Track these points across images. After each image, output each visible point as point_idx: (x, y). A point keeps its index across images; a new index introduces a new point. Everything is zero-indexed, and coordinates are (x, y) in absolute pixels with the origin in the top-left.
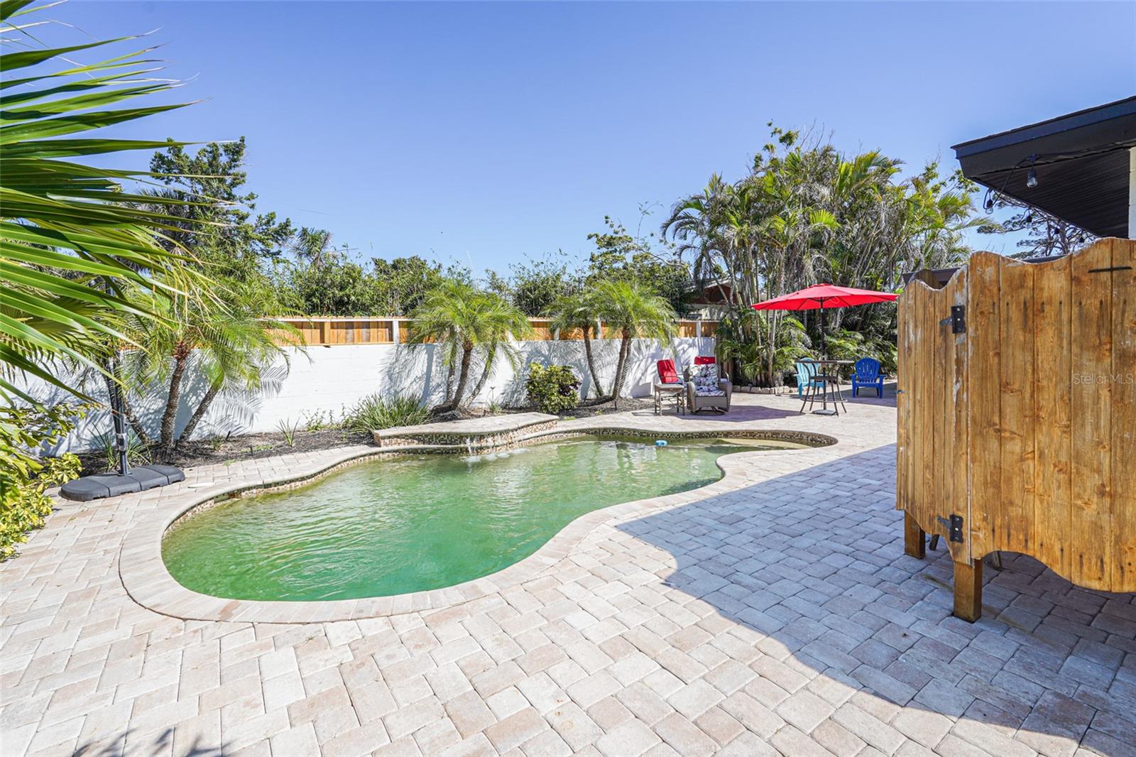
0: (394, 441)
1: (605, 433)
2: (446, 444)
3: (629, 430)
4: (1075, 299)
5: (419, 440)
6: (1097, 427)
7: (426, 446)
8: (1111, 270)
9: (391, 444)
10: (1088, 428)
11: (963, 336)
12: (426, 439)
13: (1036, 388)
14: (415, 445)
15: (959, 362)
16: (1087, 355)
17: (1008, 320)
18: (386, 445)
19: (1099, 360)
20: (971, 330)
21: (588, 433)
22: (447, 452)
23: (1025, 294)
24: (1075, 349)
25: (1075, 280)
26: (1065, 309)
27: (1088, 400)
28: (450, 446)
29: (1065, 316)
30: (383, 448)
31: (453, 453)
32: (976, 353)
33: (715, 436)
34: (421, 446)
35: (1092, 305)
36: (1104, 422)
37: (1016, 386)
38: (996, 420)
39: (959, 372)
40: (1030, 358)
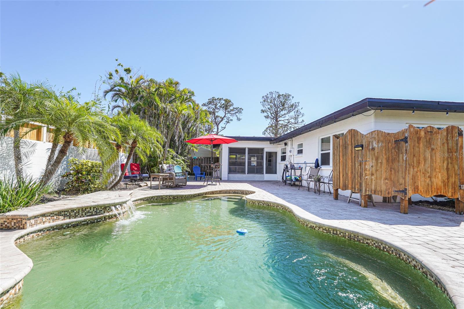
0: (39, 220)
1: (152, 199)
2: (92, 215)
3: (167, 196)
4: (425, 137)
5: (65, 216)
6: (428, 164)
7: (73, 220)
8: (430, 132)
9: (36, 224)
10: (427, 164)
11: (407, 144)
12: (72, 214)
13: (419, 156)
14: (61, 221)
15: (406, 150)
16: (427, 149)
17: (415, 141)
18: (32, 225)
19: (429, 150)
20: (409, 142)
21: (144, 200)
22: (92, 222)
23: (418, 135)
24: (425, 148)
25: (425, 133)
26: (424, 139)
27: (427, 158)
28: (96, 216)
29: (424, 140)
30: (29, 229)
31: (97, 222)
32: (410, 148)
33: (203, 195)
34: (67, 221)
35: (428, 138)
36: (429, 163)
37: (416, 156)
38: (413, 164)
39: (406, 153)
40: (418, 150)
